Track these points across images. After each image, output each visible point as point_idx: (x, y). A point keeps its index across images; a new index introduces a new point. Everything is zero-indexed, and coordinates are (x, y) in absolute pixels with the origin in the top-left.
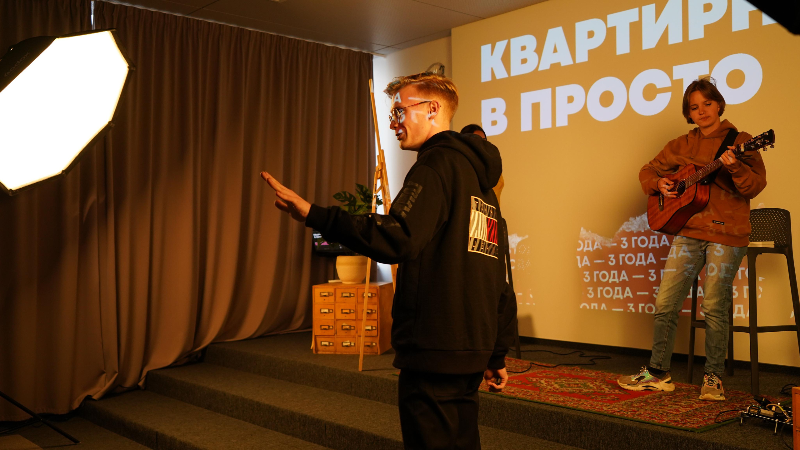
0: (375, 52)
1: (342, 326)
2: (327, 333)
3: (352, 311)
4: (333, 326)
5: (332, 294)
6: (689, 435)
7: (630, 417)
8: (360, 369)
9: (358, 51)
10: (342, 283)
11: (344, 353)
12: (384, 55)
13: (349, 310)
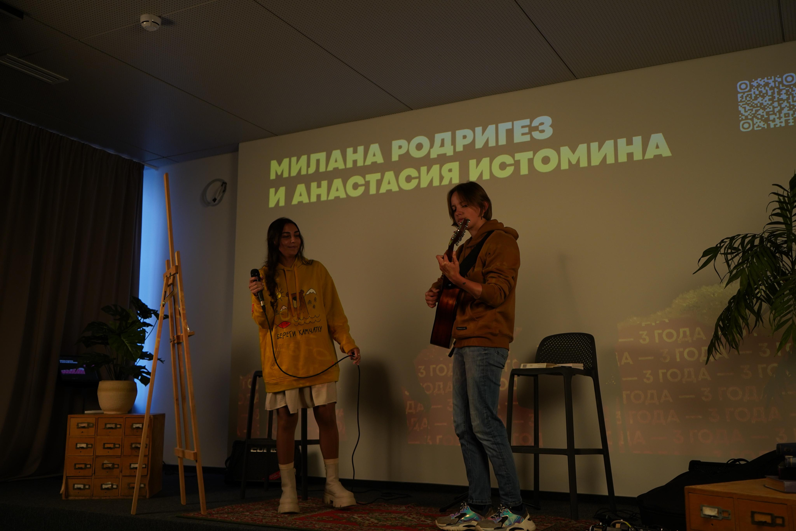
0: (147, 162)
1: (103, 465)
2: (82, 473)
3: (117, 446)
4: (91, 465)
5: (93, 425)
8: (133, 511)
9: (128, 158)
10: (103, 413)
11: (103, 498)
12: (156, 168)
13: (113, 444)
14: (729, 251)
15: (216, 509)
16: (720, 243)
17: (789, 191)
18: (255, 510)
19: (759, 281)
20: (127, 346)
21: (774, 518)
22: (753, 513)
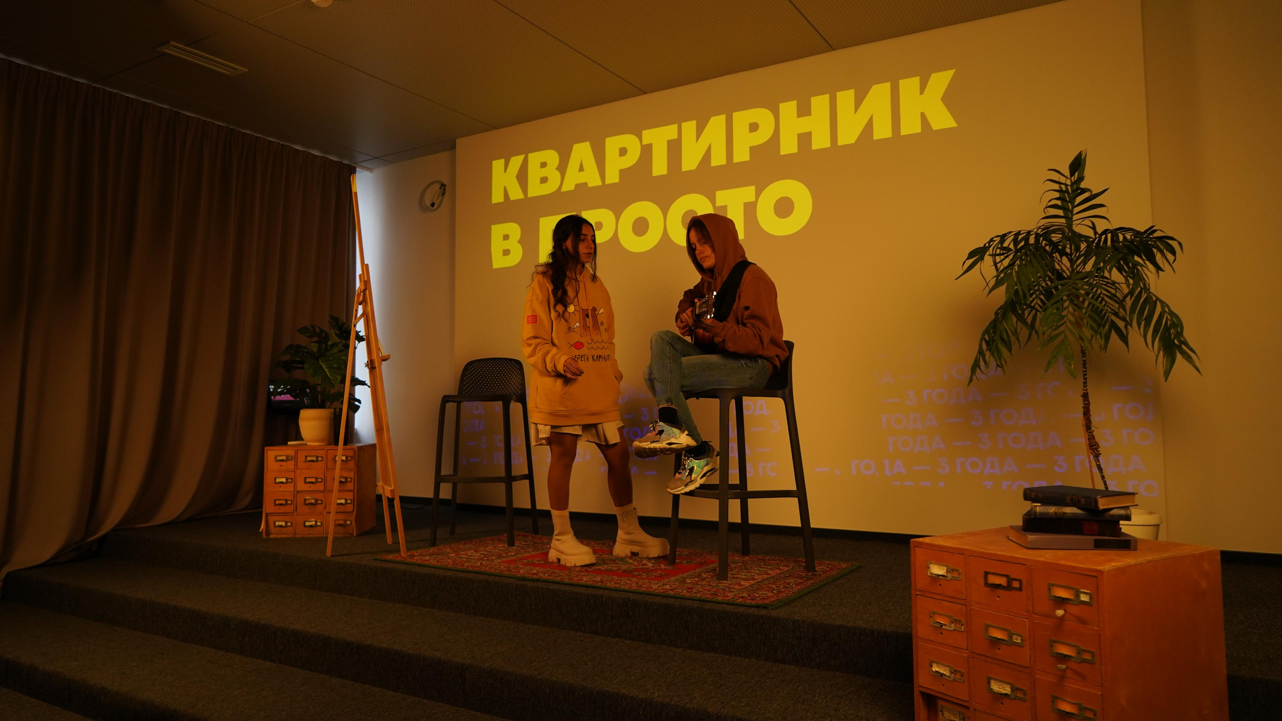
0: (359, 164)
1: (305, 500)
2: (283, 509)
3: (320, 480)
4: (291, 501)
5: (293, 458)
6: (763, 612)
7: (688, 595)
8: (329, 553)
9: (337, 160)
10: (306, 444)
11: (307, 536)
12: (370, 170)
13: (315, 479)
14: (998, 251)
15: (419, 551)
16: (989, 242)
17: (1069, 177)
18: (463, 551)
19: (1035, 286)
20: (324, 370)
21: (1010, 580)
22: (987, 574)
